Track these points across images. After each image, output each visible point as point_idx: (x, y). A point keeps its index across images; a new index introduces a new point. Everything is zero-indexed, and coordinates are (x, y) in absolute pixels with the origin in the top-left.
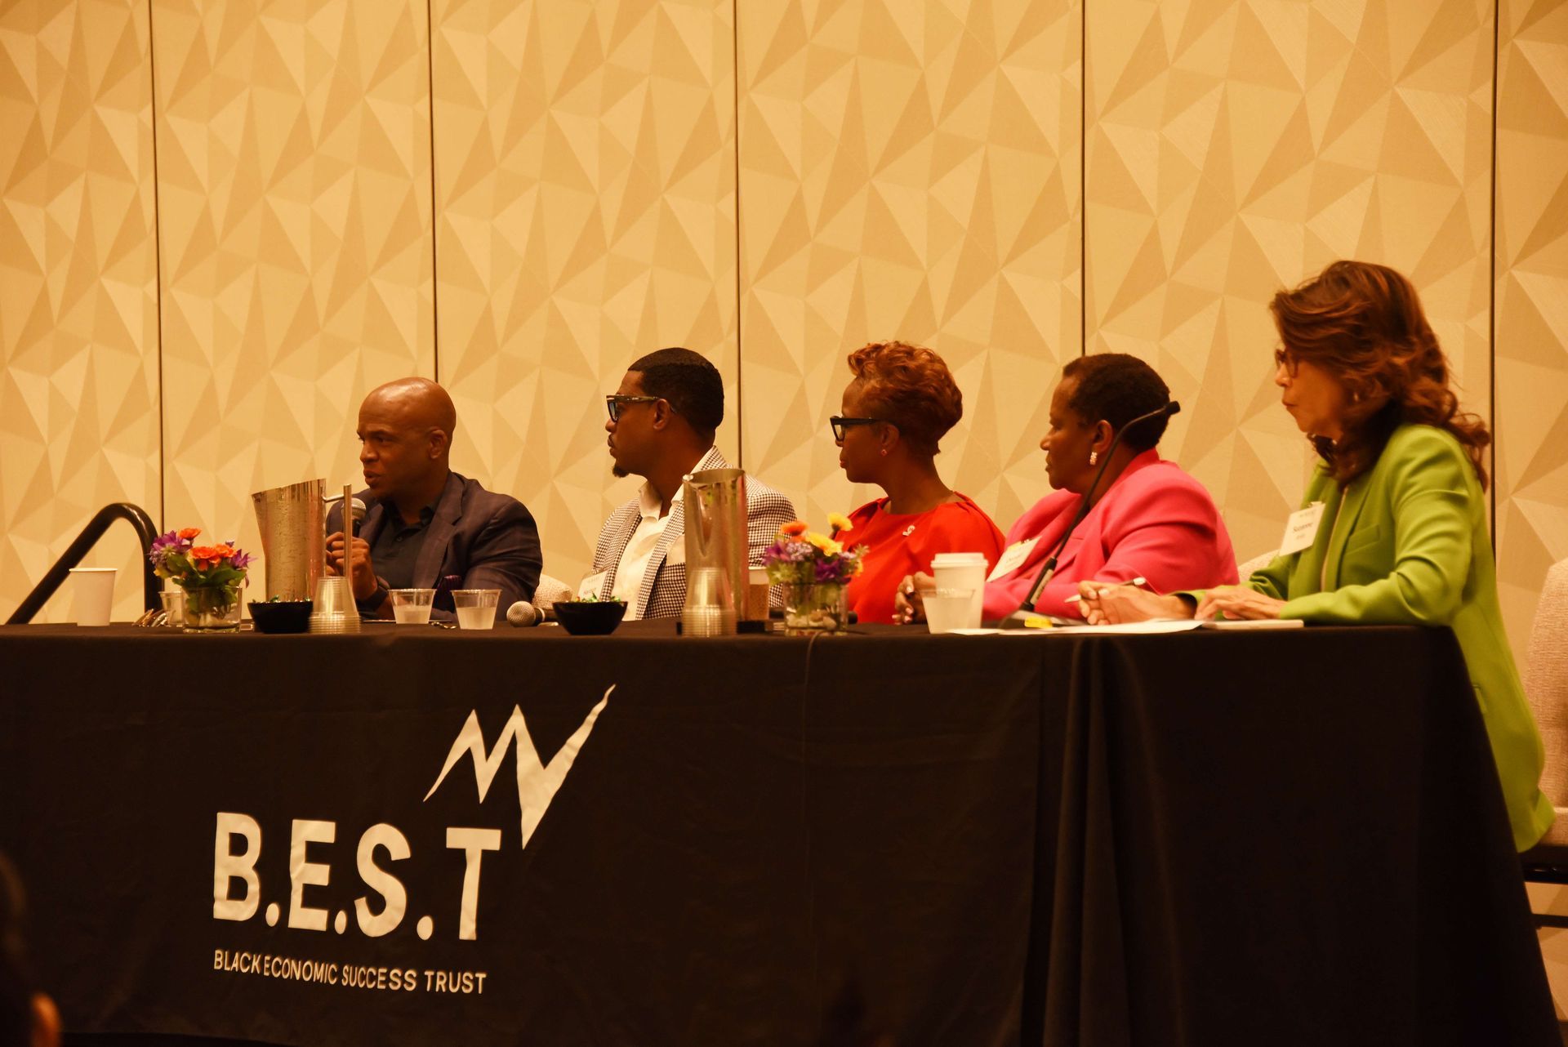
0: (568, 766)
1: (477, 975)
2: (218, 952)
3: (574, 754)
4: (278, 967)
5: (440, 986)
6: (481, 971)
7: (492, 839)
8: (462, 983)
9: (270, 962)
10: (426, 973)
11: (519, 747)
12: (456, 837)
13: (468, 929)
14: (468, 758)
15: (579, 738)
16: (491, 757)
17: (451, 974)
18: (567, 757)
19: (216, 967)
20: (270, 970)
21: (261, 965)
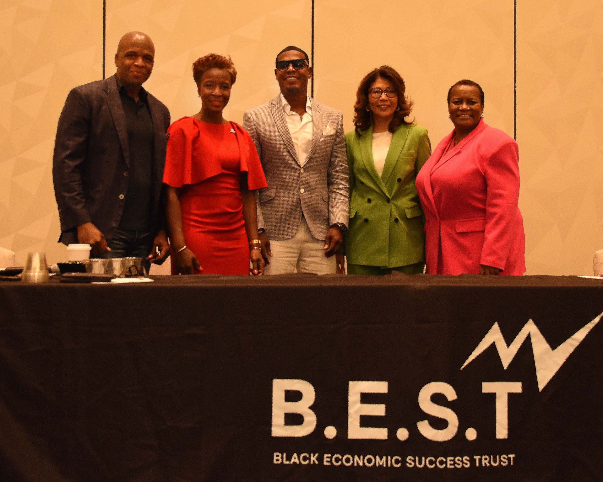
0: (571, 350)
1: (509, 456)
2: (275, 454)
3: (577, 344)
4: (337, 460)
5: (485, 464)
6: (512, 454)
7: (517, 387)
8: (500, 461)
9: (331, 458)
10: (475, 457)
11: (533, 340)
12: (487, 387)
13: (502, 432)
14: (493, 348)
15: (580, 335)
16: (511, 346)
17: (492, 457)
18: (571, 344)
19: (275, 462)
20: (331, 462)
21: (320, 459)
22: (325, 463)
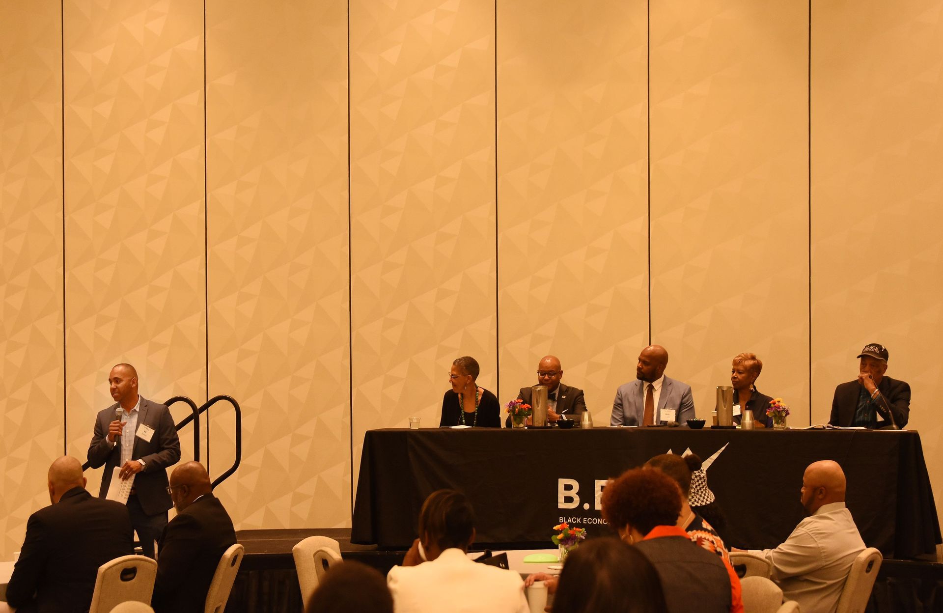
2: (560, 517)
3: (713, 461)
4: (590, 521)
9: (587, 520)
15: (714, 457)
18: (710, 462)
19: (560, 522)
20: (587, 522)
21: (582, 520)
22: (584, 523)
